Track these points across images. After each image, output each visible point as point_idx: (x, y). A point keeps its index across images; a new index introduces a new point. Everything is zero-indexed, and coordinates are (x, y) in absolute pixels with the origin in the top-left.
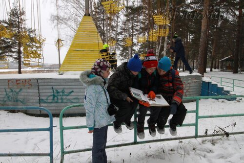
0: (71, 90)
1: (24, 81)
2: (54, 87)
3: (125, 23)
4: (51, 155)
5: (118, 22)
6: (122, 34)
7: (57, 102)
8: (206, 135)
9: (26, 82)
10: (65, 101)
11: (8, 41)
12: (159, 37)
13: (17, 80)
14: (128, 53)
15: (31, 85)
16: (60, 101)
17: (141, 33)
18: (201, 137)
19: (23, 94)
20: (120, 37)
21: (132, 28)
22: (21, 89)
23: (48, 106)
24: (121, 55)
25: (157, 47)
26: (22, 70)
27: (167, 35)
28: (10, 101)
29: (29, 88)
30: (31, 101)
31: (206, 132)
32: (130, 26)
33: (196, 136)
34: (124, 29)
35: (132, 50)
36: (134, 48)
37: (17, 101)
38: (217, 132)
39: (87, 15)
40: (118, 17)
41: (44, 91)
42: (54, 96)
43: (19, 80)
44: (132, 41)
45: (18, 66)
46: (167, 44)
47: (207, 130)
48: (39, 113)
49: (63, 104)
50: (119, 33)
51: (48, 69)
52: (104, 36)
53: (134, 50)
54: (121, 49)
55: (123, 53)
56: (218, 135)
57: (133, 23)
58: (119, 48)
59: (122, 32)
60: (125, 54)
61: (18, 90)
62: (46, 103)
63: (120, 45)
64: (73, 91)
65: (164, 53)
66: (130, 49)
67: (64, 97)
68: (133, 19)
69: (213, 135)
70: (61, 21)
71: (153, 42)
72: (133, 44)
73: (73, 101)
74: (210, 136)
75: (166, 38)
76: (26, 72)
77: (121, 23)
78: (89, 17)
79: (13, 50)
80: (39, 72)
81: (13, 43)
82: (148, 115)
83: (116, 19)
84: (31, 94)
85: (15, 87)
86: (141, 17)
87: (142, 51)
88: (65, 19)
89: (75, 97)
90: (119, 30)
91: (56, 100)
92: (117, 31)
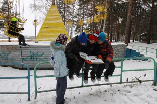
0: (42, 53)
1: (12, 47)
2: (31, 51)
3: (78, 10)
4: (28, 93)
5: (74, 10)
6: (76, 18)
7: (33, 61)
8: (127, 82)
9: (13, 47)
10: (38, 60)
11: (2, 20)
12: (100, 20)
13: (7, 46)
14: (80, 30)
15: (16, 49)
16: (35, 60)
17: (89, 17)
18: (123, 83)
19: (11, 55)
20: (75, 19)
21: (83, 13)
22: (10, 52)
23: (28, 63)
24: (76, 31)
25: (99, 26)
26: (11, 39)
27: (105, 18)
28: (3, 59)
29: (15, 51)
30: (17, 59)
31: (127, 80)
32: (82, 12)
33: (121, 83)
34: (78, 14)
35: (83, 28)
36: (84, 26)
37: (7, 59)
38: (134, 80)
39: (54, 4)
40: (74, 6)
41: (25, 53)
42: (31, 57)
43: (9, 46)
44: (83, 22)
45: (8, 37)
46: (106, 24)
47: (128, 79)
48: (22, 67)
49: (37, 62)
50: (75, 17)
51: (28, 39)
52: (65, 18)
53: (84, 28)
54: (76, 27)
55: (77, 30)
56: (134, 82)
57: (83, 10)
58: (75, 27)
59: (77, 16)
60: (78, 30)
61: (8, 53)
62: (26, 61)
63: (75, 25)
64: (43, 54)
65: (103, 30)
66: (81, 27)
67: (38, 57)
68: (83, 7)
69: (132, 82)
70: (37, 8)
71: (96, 23)
72: (84, 24)
73: (44, 60)
74: (130, 82)
75: (105, 20)
76: (13, 41)
77: (76, 10)
78: (55, 6)
81: (5, 22)
82: (91, 69)
83: (73, 7)
84: (16, 55)
85: (6, 50)
86: (89, 7)
87: (89, 29)
88: (39, 7)
89: (45, 57)
90: (74, 15)
91: (33, 59)
92: (73, 16)
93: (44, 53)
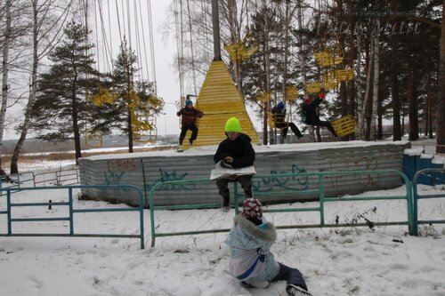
0: (184, 172)
10: (177, 187)
16: (170, 187)
45: (128, 141)
64: (186, 174)
79: (122, 117)
80: (161, 149)
91: (166, 187)
93: (189, 172)
